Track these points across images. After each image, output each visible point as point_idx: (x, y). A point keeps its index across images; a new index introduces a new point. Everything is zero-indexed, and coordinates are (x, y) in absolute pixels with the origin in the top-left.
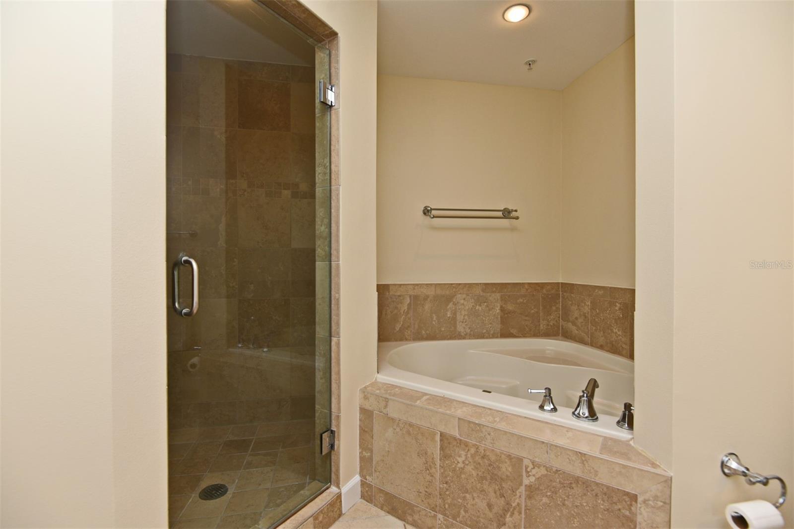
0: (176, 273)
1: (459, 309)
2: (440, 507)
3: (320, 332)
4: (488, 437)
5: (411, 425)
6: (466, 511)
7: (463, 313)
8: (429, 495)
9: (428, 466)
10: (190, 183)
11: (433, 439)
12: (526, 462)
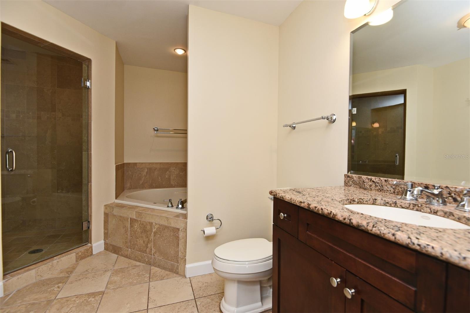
0: (7, 156)
1: (172, 174)
2: (130, 246)
3: (84, 181)
4: (144, 217)
5: (121, 217)
6: (137, 246)
7: (174, 176)
8: (126, 242)
9: (126, 231)
10: (31, 113)
11: (128, 221)
12: (154, 224)
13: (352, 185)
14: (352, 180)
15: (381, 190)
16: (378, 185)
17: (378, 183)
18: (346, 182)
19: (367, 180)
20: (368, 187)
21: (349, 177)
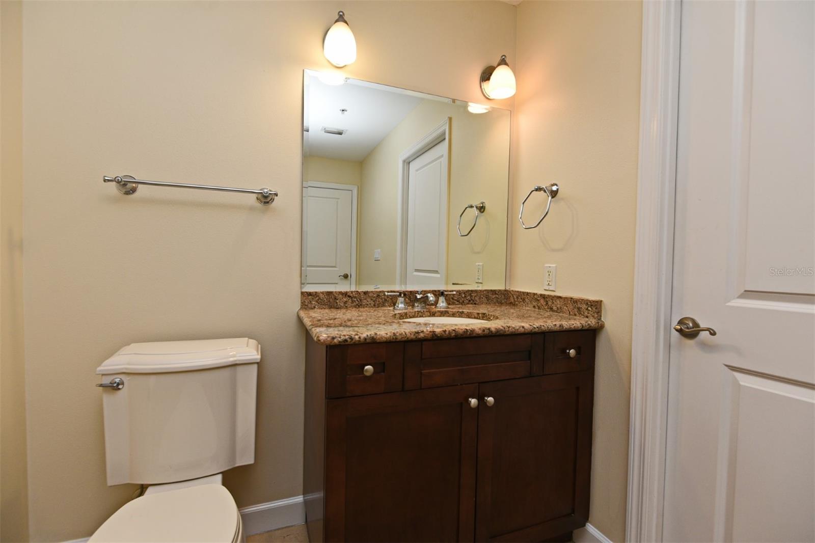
13: (317, 307)
14: (317, 298)
15: (359, 306)
16: (355, 299)
17: (355, 297)
18: (306, 304)
19: (341, 296)
20: (342, 304)
21: (311, 295)
